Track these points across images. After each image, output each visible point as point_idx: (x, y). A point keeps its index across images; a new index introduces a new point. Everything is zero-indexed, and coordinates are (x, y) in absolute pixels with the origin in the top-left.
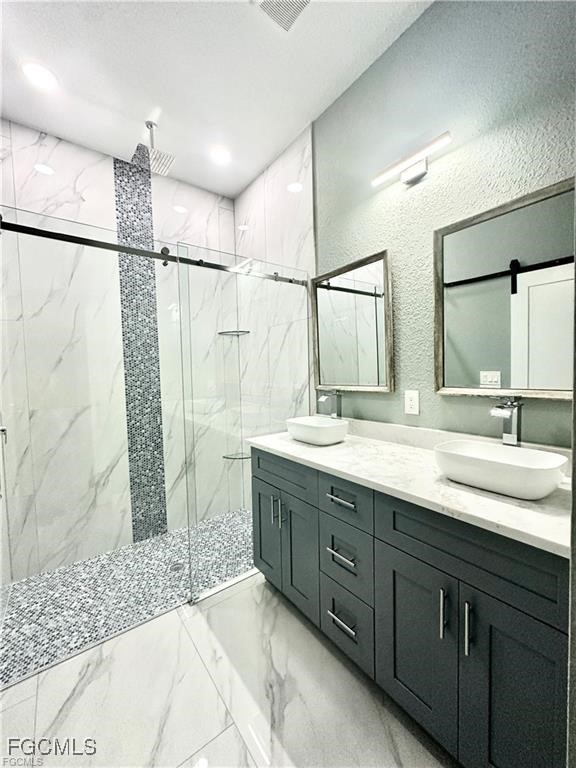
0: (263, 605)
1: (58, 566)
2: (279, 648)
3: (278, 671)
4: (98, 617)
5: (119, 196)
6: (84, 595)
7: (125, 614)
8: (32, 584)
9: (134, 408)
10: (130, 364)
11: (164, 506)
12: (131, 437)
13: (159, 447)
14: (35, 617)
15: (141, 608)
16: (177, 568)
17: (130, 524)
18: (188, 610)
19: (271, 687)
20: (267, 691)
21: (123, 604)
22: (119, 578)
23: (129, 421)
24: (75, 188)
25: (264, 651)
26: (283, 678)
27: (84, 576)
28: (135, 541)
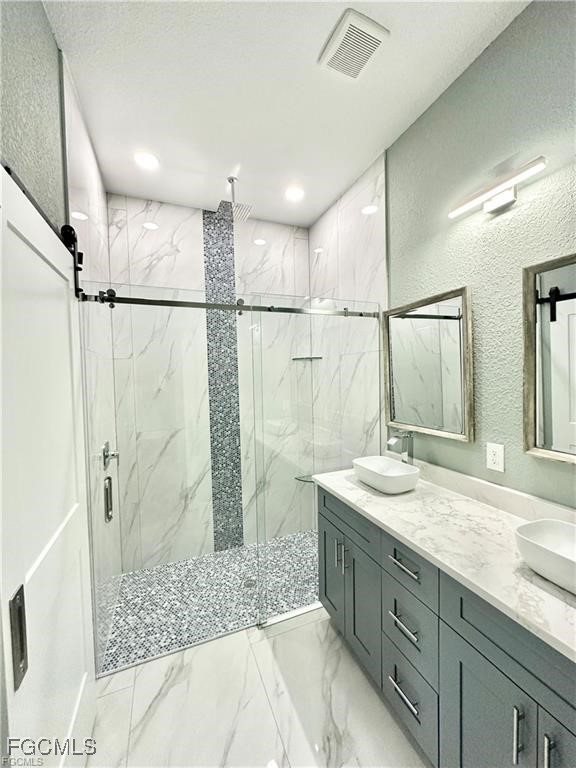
0: (326, 645)
1: (156, 565)
2: (339, 698)
3: (337, 724)
4: (183, 621)
5: (206, 243)
6: (174, 597)
7: (204, 623)
8: (136, 578)
9: (217, 430)
10: (213, 392)
11: (241, 521)
12: (214, 457)
13: (237, 466)
14: (136, 610)
15: (217, 619)
16: (250, 584)
17: (212, 535)
18: (257, 632)
19: (328, 739)
20: (324, 743)
21: (202, 613)
22: (201, 585)
23: (212, 442)
24: (172, 242)
25: (324, 697)
26: (341, 733)
27: (175, 578)
28: (216, 551)
